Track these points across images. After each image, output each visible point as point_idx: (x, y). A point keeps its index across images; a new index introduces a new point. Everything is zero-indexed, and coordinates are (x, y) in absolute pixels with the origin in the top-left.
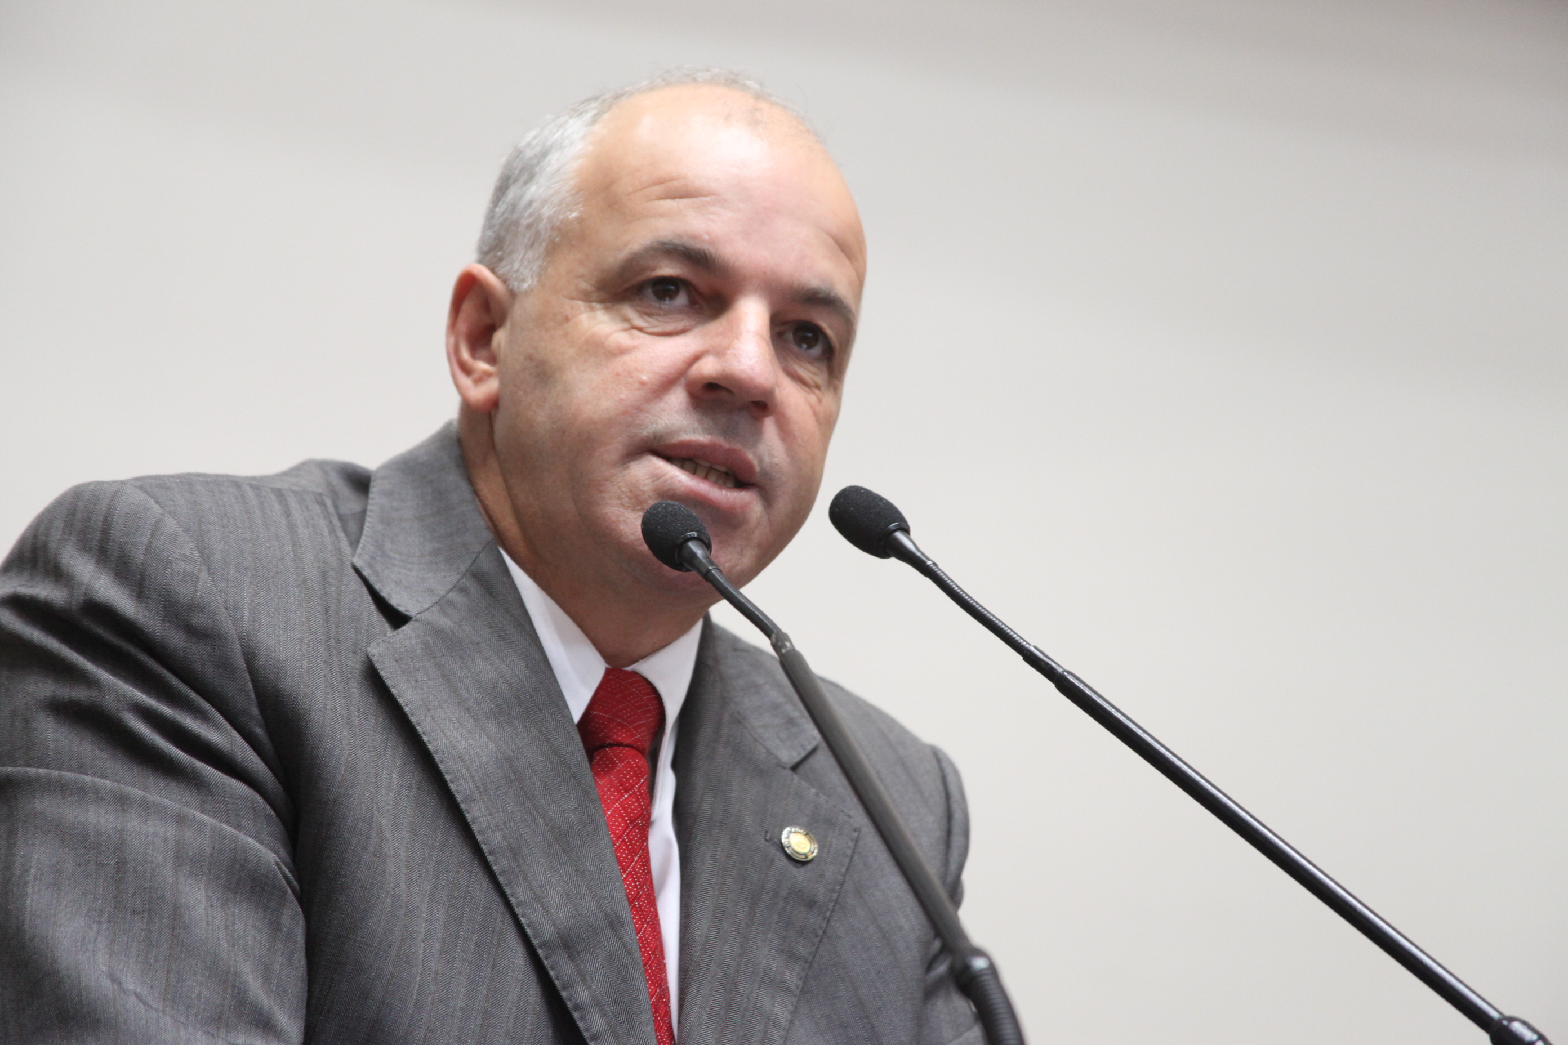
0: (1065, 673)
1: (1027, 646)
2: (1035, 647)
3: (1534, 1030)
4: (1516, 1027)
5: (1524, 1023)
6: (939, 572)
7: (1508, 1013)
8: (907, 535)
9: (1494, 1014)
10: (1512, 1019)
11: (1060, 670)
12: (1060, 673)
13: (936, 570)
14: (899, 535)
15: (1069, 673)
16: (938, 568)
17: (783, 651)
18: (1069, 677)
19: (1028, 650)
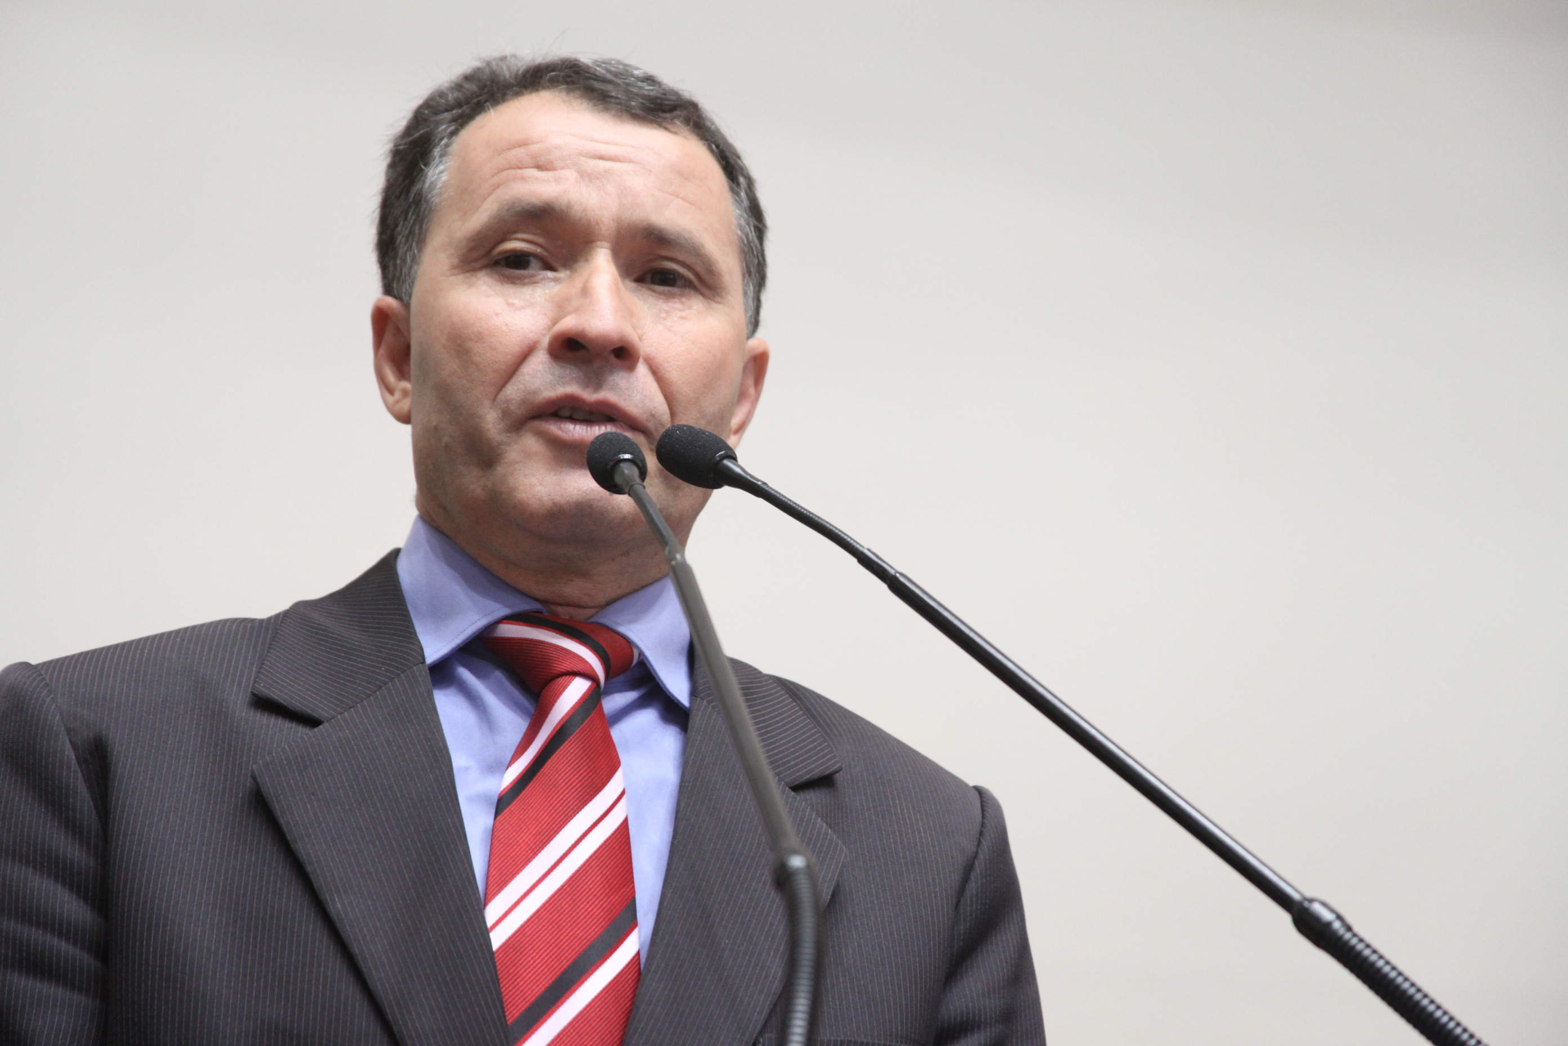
0: (898, 575)
1: (861, 549)
2: (869, 550)
3: (1332, 910)
4: (1317, 908)
5: (1324, 904)
6: (770, 490)
7: (1309, 893)
8: (734, 462)
9: (1296, 896)
10: (1311, 901)
11: (892, 572)
12: (892, 575)
13: (767, 489)
14: (727, 462)
15: (901, 574)
16: (768, 486)
17: (673, 563)
18: (902, 579)
19: (862, 553)
